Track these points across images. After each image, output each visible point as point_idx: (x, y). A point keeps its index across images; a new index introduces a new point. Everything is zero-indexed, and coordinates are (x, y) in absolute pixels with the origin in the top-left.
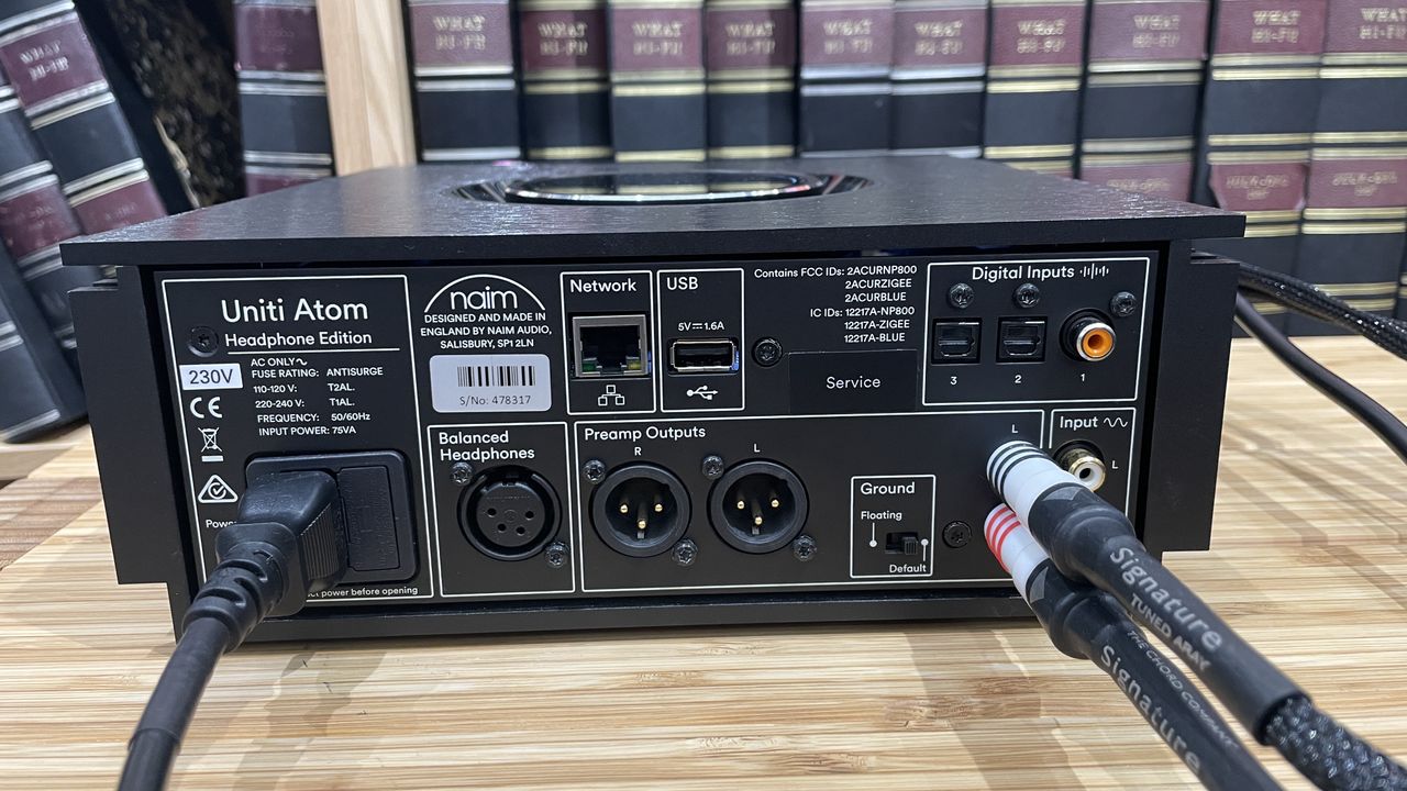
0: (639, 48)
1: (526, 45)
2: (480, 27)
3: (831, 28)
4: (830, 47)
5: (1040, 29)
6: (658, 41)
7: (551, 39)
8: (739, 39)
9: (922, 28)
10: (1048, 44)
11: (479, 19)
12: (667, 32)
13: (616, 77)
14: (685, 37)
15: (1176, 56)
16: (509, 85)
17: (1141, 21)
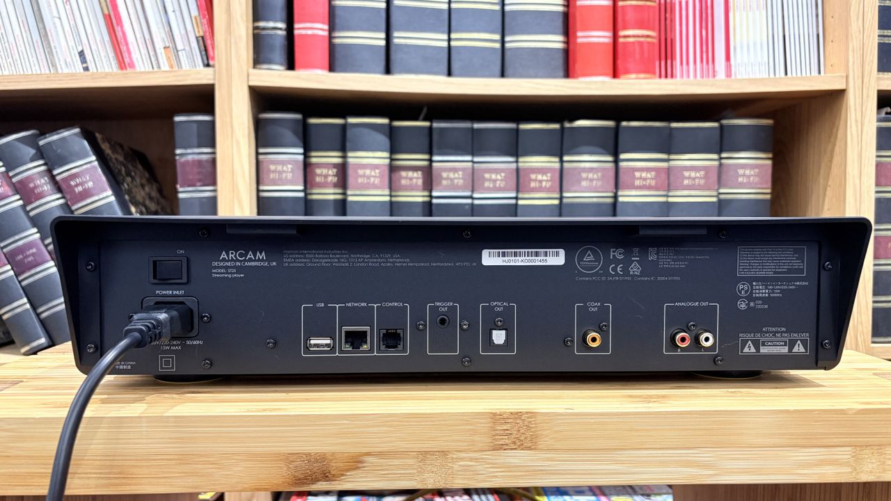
0: (360, 180)
1: (308, 178)
2: (290, 170)
3: (445, 175)
4: (444, 182)
5: (540, 177)
6: (369, 177)
7: (320, 175)
8: (406, 178)
9: (487, 176)
10: (544, 184)
11: (290, 166)
12: (373, 174)
13: (349, 192)
14: (381, 176)
15: (601, 190)
16: (302, 195)
17: (584, 175)
